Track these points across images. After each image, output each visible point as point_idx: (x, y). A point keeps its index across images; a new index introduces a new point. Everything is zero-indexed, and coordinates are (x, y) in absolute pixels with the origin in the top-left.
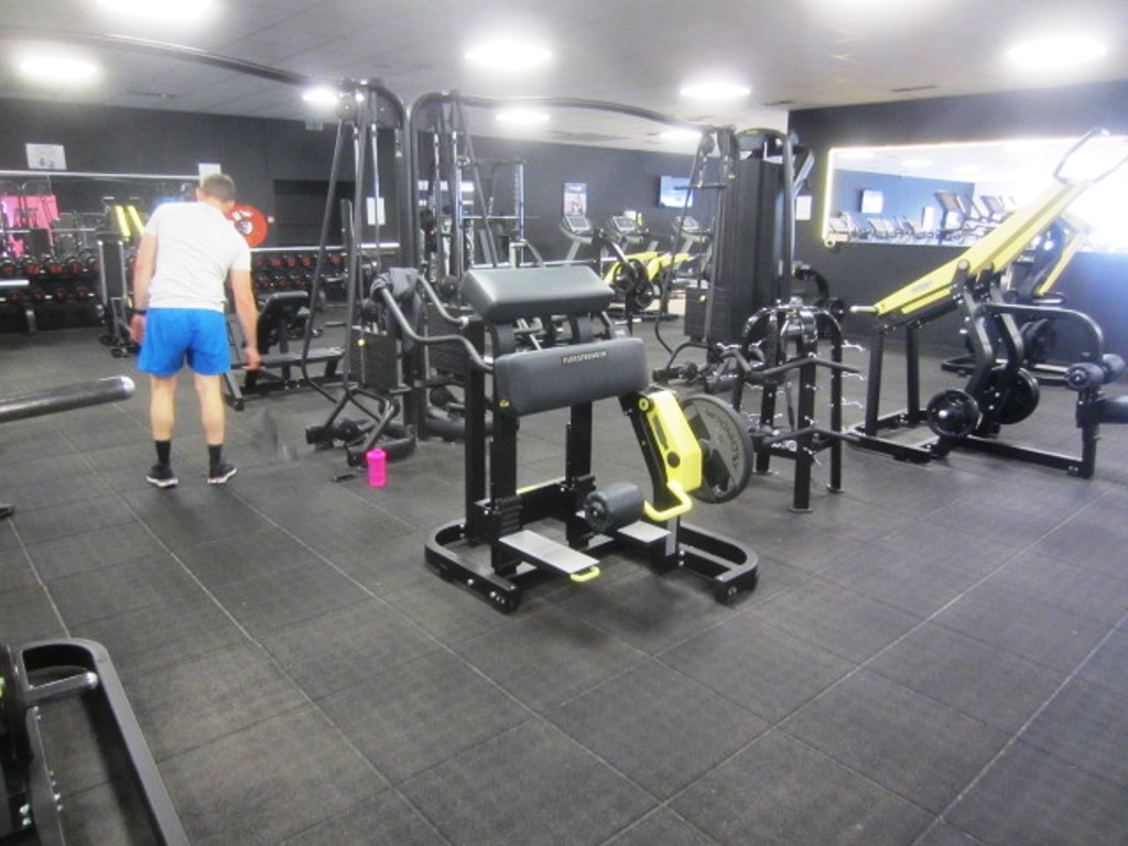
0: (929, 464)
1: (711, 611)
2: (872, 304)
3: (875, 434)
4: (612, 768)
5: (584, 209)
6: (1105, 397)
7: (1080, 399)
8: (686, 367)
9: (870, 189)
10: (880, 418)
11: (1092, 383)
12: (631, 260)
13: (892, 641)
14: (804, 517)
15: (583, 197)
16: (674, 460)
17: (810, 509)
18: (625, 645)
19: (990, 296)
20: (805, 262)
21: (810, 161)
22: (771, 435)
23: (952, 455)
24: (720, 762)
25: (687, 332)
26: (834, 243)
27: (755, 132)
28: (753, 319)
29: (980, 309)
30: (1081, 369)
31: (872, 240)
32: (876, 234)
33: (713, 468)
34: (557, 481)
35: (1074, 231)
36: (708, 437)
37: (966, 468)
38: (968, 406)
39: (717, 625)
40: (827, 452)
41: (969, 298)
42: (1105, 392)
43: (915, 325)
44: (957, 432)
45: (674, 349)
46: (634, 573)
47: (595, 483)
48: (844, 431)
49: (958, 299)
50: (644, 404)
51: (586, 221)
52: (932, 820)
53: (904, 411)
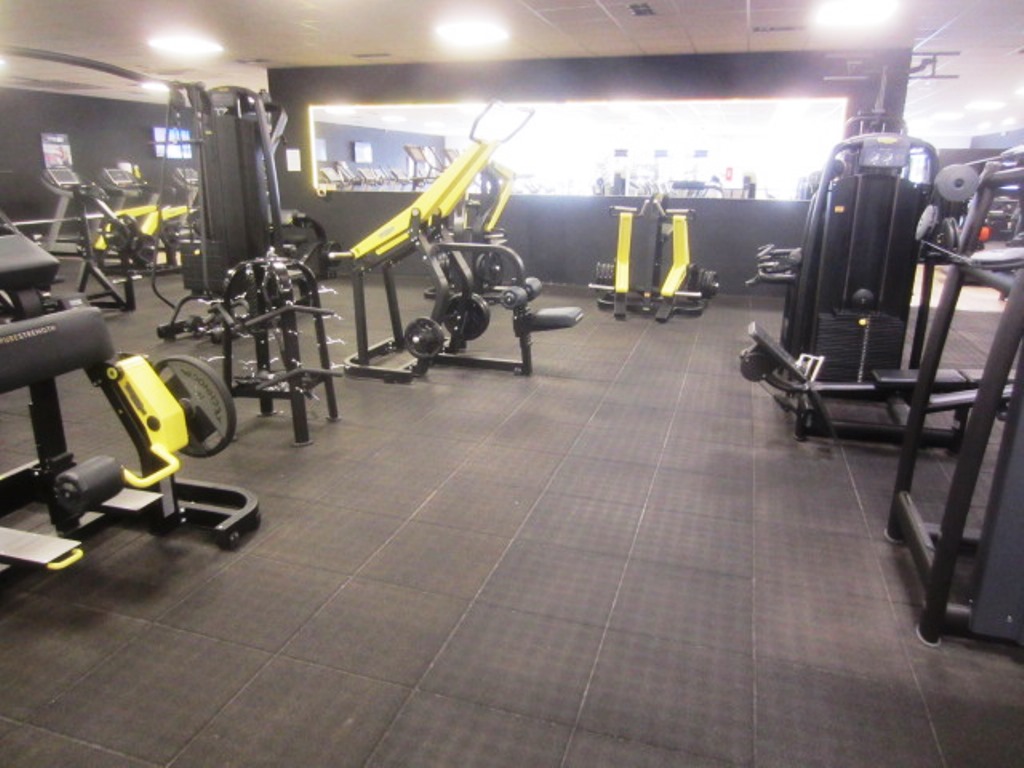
0: (412, 383)
1: (215, 559)
2: (348, 250)
3: (368, 364)
4: (109, 751)
5: (70, 161)
6: (530, 312)
7: (515, 314)
8: (190, 321)
9: (359, 141)
10: (370, 348)
11: (520, 301)
12: (119, 217)
13: (379, 546)
14: (306, 449)
15: (67, 148)
16: (154, 424)
17: (310, 441)
18: (124, 618)
19: (442, 237)
20: (301, 211)
21: (284, 119)
22: (266, 379)
23: (431, 372)
24: (222, 706)
25: (187, 287)
26: (325, 192)
27: (226, 90)
28: (232, 272)
29: (434, 248)
30: (511, 292)
31: (364, 188)
32: (368, 182)
33: (197, 424)
34: (29, 465)
35: (506, 179)
36: (188, 395)
37: (441, 381)
38: (435, 331)
39: (222, 572)
40: (321, 387)
41: (424, 240)
42: (530, 307)
43: (388, 265)
44: (430, 352)
45: (176, 304)
46: (135, 541)
47: (74, 461)
48: (334, 366)
49: (416, 241)
50: (112, 373)
51: (73, 174)
52: (410, 692)
53: (391, 339)
